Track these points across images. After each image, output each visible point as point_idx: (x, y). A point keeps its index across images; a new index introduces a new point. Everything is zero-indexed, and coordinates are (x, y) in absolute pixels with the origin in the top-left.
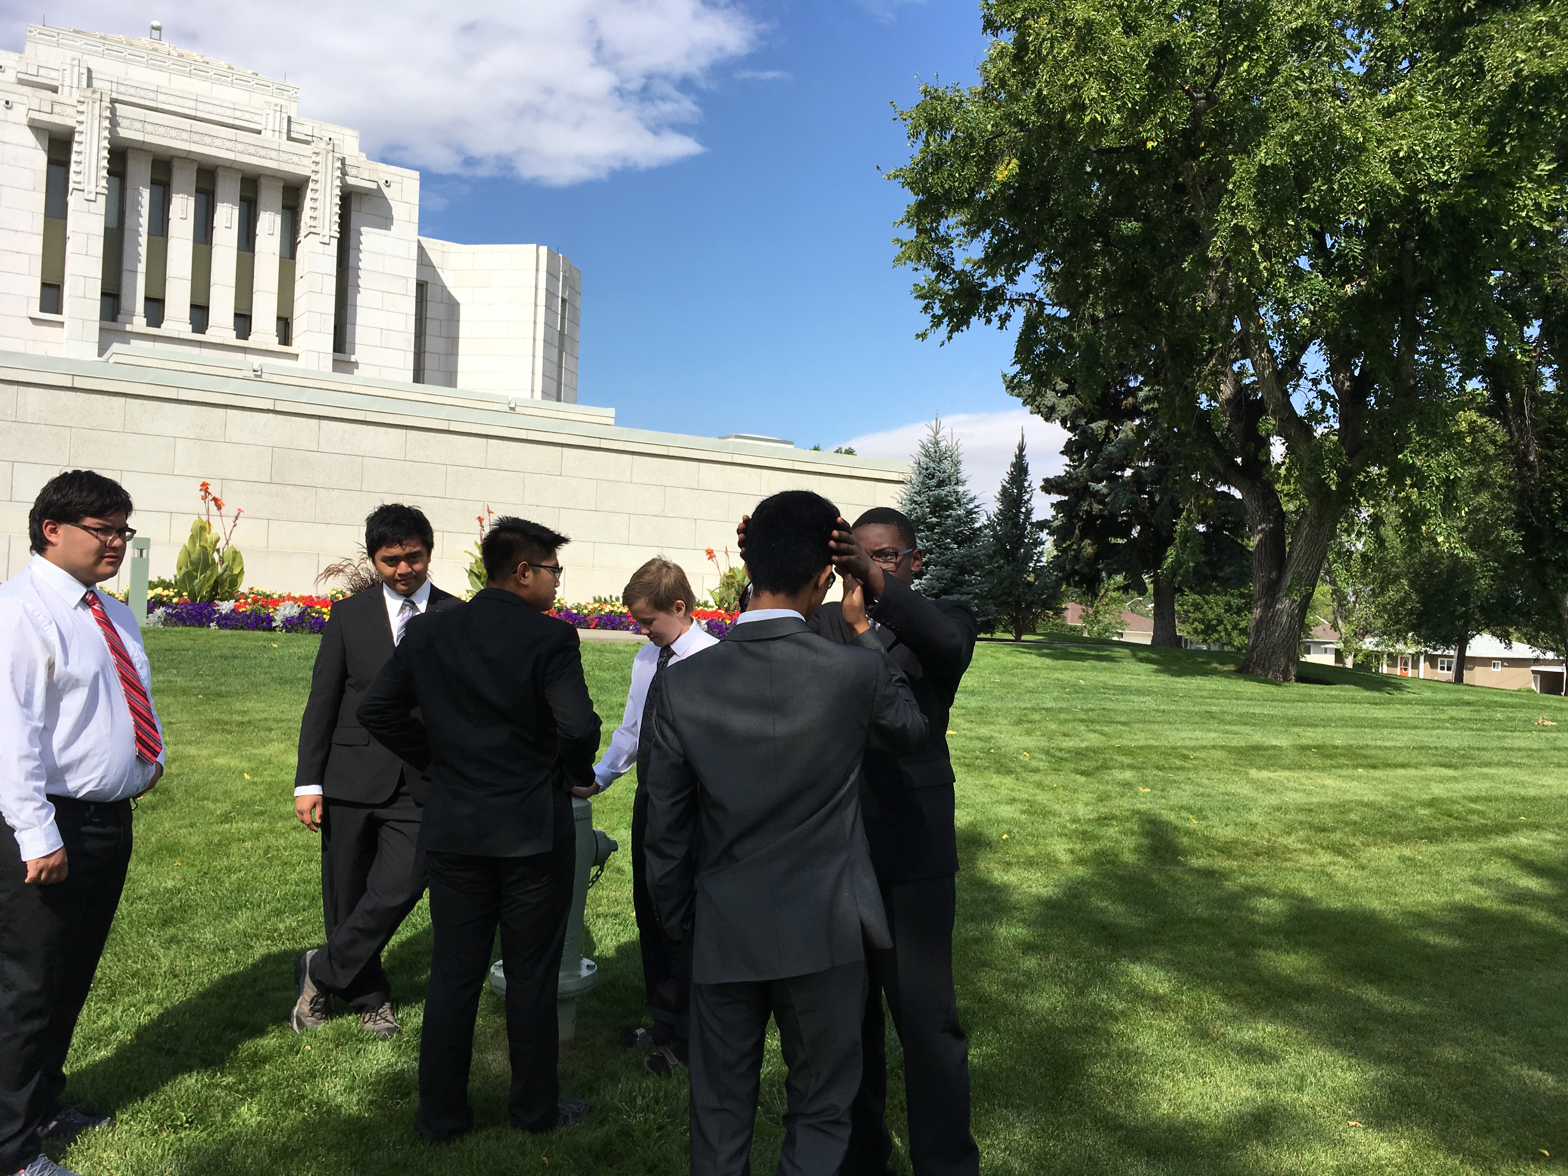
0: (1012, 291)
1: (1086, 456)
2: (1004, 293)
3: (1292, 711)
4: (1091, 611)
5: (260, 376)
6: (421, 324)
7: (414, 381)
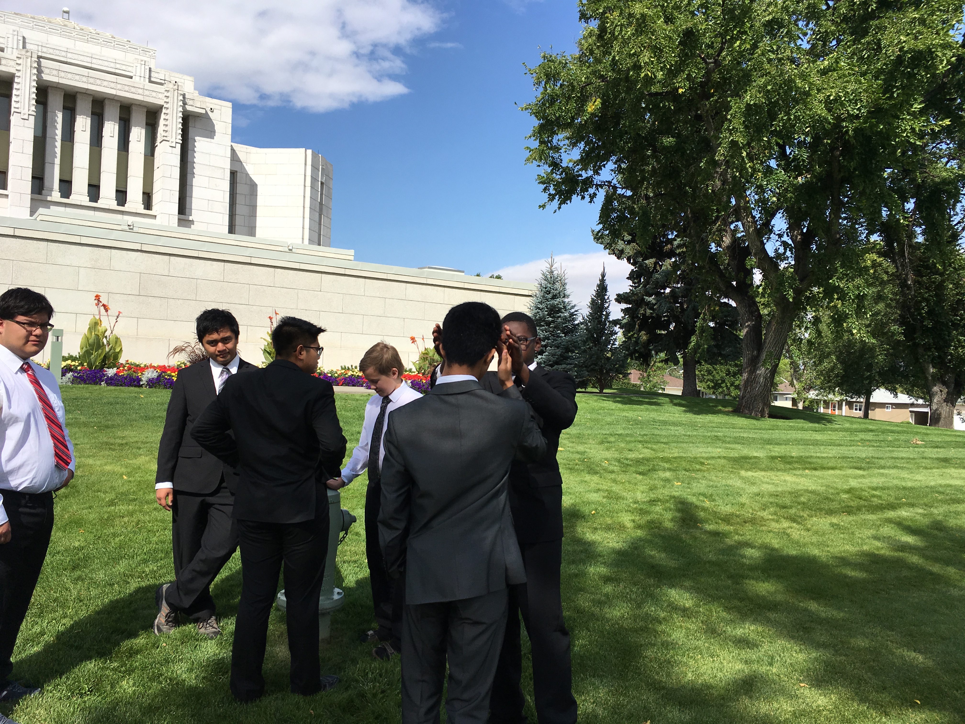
0: (597, 179)
1: (642, 280)
2: (592, 181)
3: (766, 435)
4: (645, 375)
5: (132, 229)
6: (233, 198)
7: (229, 233)
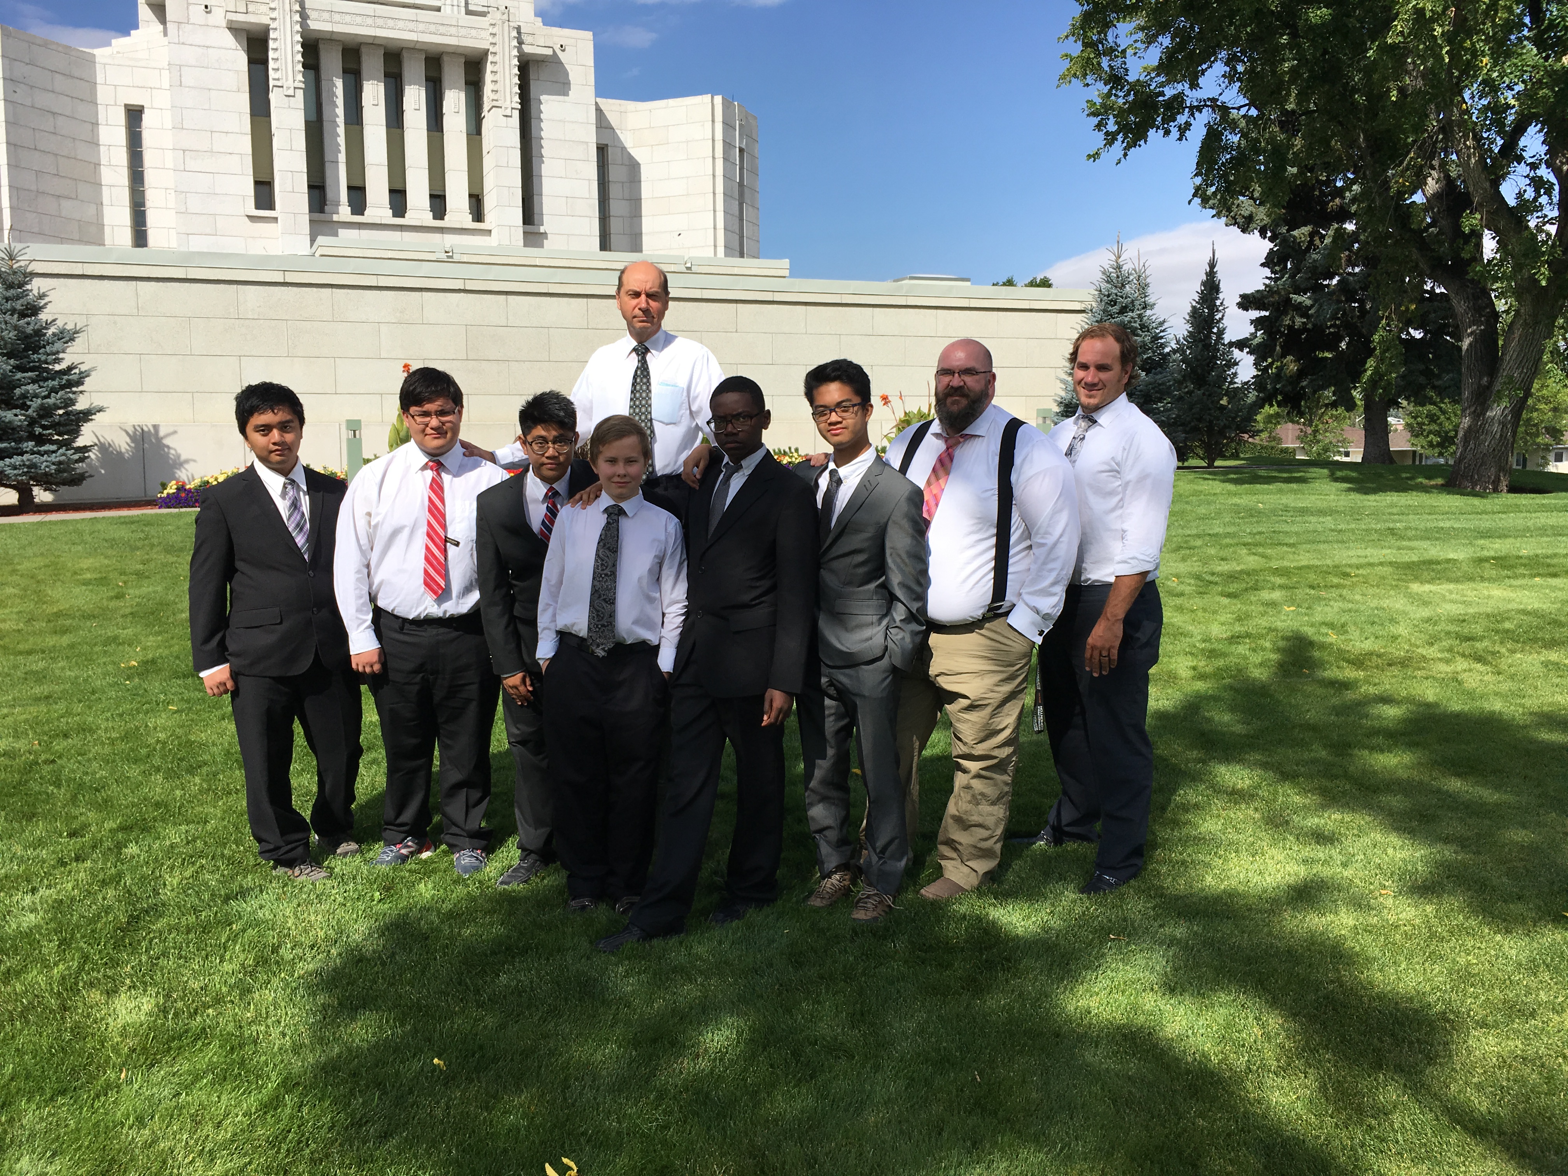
0: (1192, 97)
1: (1289, 266)
2: (1183, 101)
4: (1309, 430)
5: (451, 257)
6: (604, 188)
7: (601, 250)
